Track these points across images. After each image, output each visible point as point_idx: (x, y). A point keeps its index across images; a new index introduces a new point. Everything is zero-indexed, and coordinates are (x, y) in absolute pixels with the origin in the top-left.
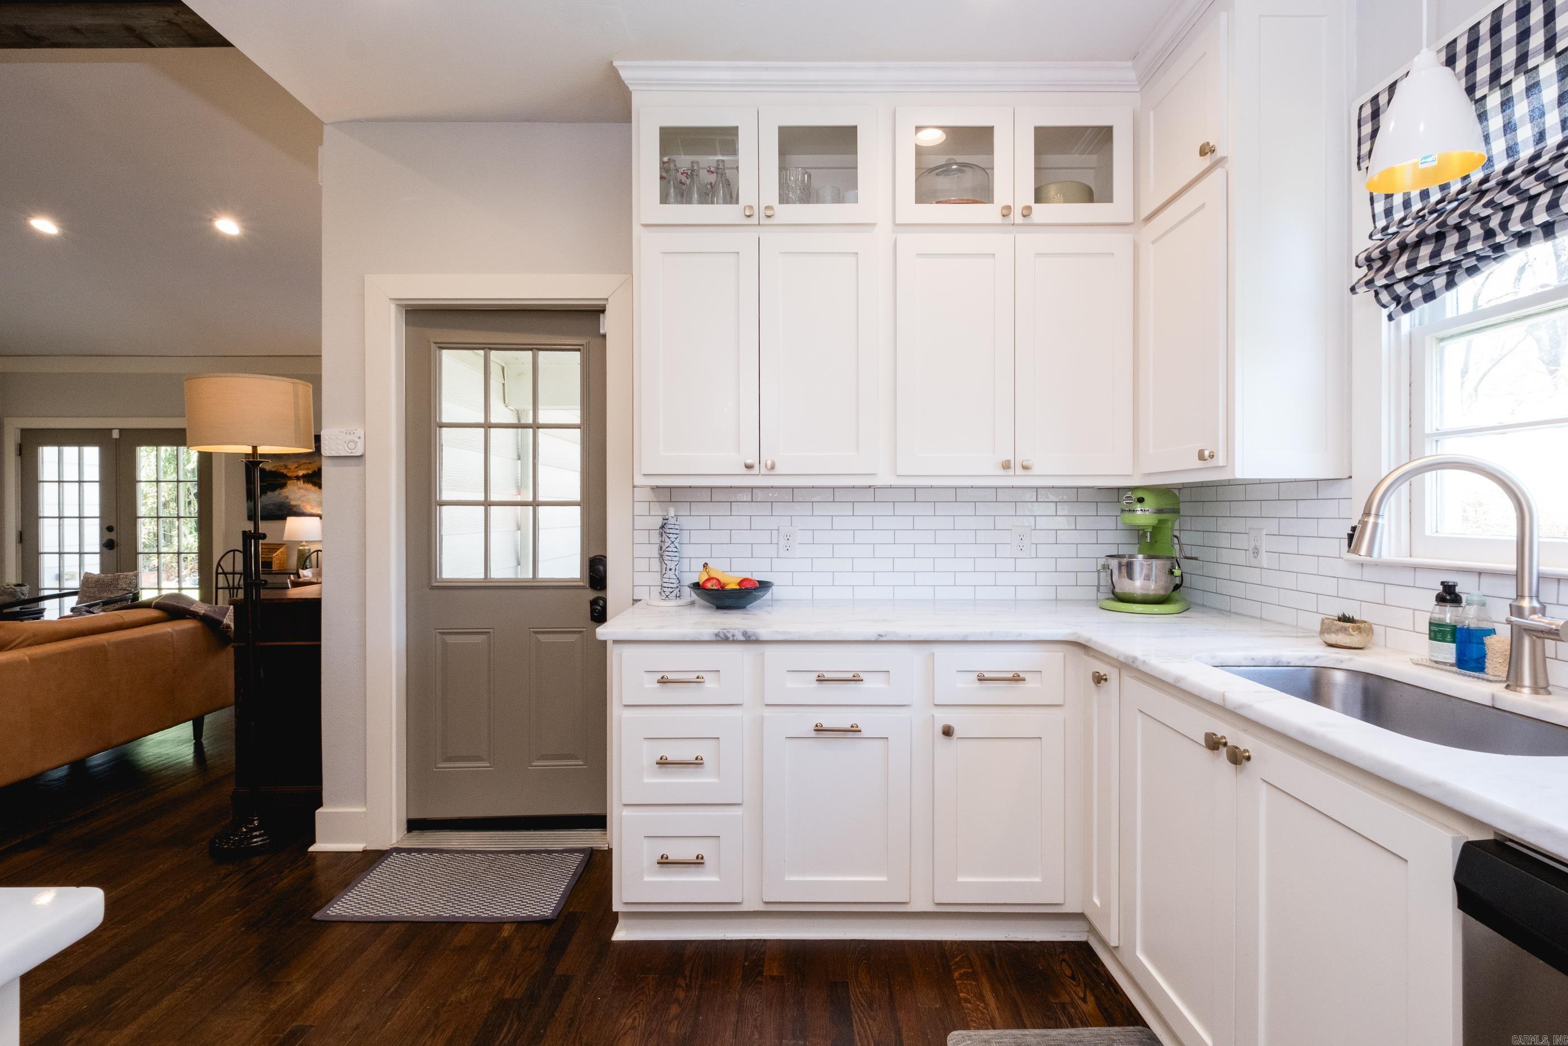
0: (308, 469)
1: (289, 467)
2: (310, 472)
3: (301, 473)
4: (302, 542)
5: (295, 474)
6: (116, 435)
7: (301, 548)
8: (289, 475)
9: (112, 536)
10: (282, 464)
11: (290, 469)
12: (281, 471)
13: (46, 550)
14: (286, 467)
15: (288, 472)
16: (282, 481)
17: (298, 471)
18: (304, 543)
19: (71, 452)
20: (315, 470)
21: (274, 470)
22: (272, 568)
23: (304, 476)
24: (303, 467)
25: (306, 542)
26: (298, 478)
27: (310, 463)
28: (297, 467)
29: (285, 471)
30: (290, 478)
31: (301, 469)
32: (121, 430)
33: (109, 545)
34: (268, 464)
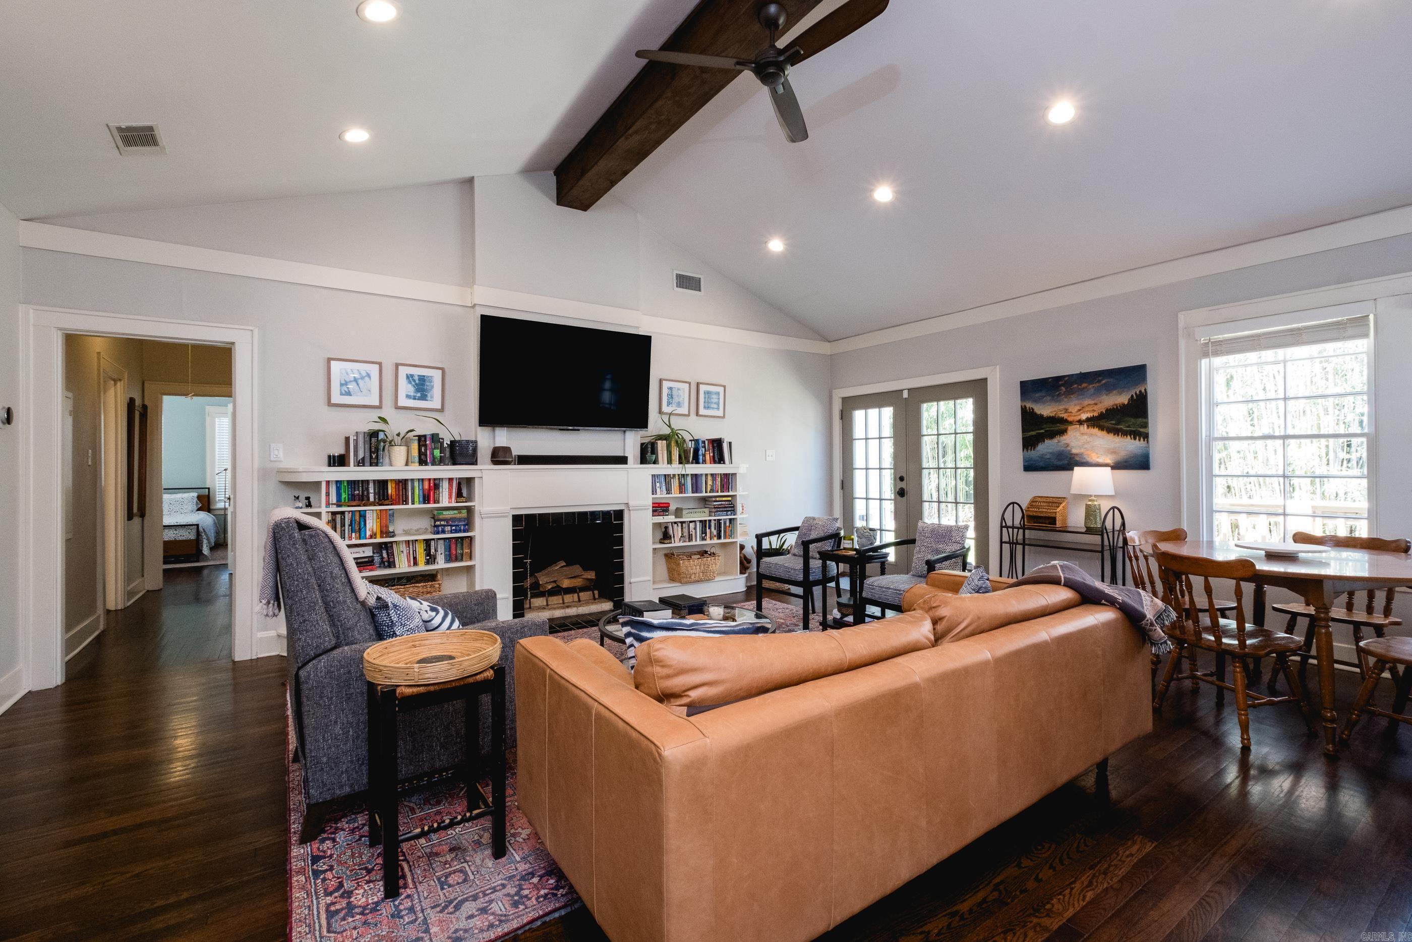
0: (1094, 411)
1: (1070, 410)
2: (1096, 414)
3: (1084, 417)
4: (1091, 496)
5: (1077, 418)
6: (905, 394)
7: (1090, 503)
8: (1070, 419)
9: (903, 485)
10: (1061, 407)
11: (1071, 412)
12: (1061, 415)
13: (857, 496)
14: (1066, 410)
15: (1069, 416)
16: (1062, 427)
17: (1080, 414)
18: (1093, 498)
19: (873, 412)
20: (1101, 412)
21: (1053, 415)
22: (1055, 524)
23: (1088, 420)
24: (1087, 409)
25: (1095, 496)
26: (1080, 422)
27: (1096, 404)
28: (1080, 410)
29: (1065, 416)
30: (1071, 423)
31: (1084, 412)
32: (909, 390)
33: (901, 493)
34: (1045, 410)
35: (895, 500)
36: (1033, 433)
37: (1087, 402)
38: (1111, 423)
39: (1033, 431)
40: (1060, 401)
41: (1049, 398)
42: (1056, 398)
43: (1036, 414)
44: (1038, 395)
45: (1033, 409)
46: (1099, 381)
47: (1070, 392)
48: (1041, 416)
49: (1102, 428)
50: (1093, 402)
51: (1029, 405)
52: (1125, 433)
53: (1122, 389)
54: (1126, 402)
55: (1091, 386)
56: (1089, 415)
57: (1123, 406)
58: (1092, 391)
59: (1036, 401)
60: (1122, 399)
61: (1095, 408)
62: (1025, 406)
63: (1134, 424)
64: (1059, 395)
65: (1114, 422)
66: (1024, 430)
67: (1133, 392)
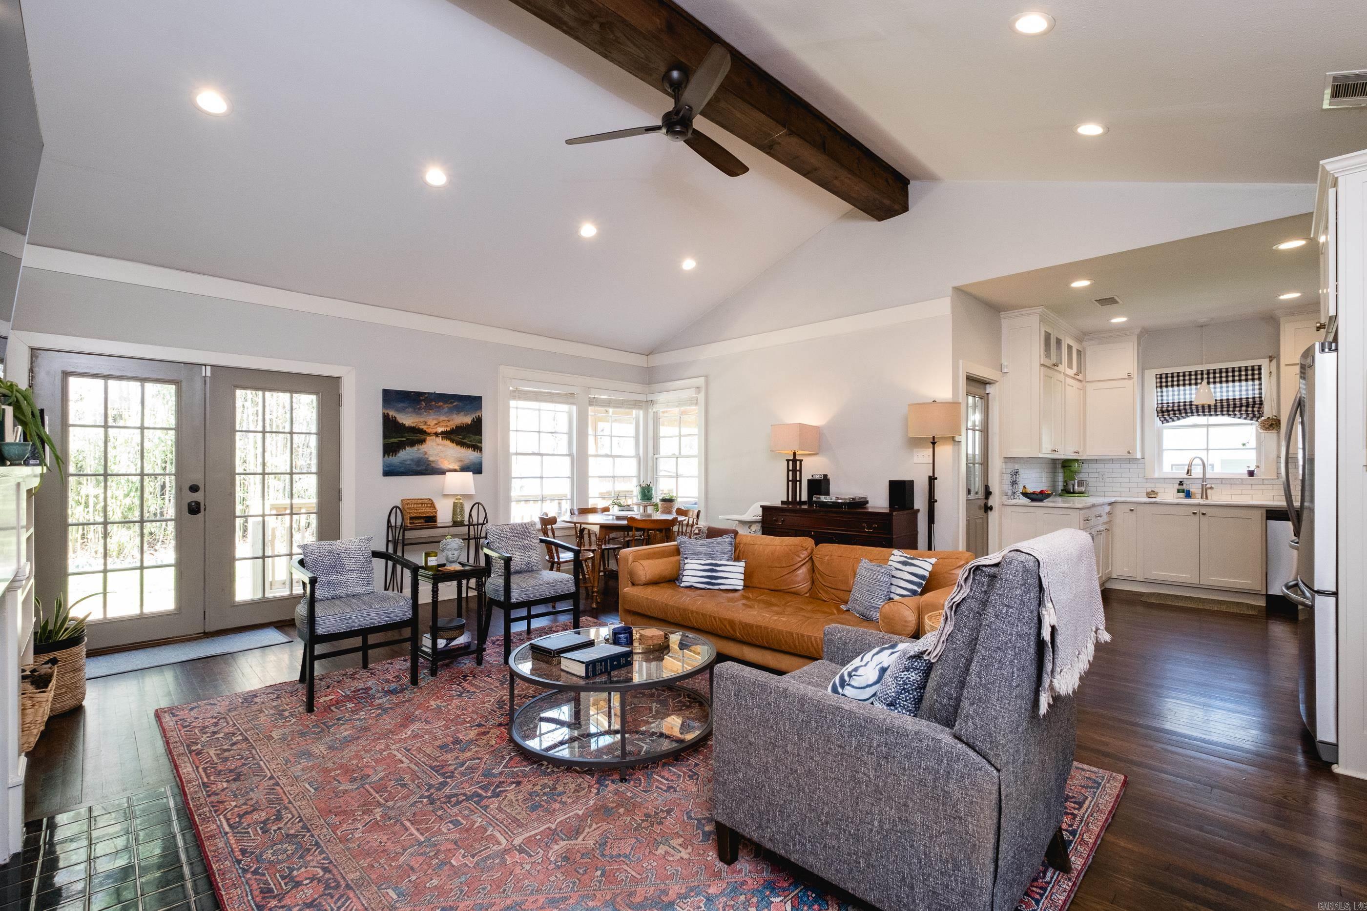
0: (447, 426)
1: (428, 423)
2: (448, 429)
3: (440, 430)
4: (453, 495)
5: (434, 431)
6: (207, 372)
7: (453, 500)
8: (428, 431)
9: (196, 497)
10: (422, 420)
11: (429, 425)
12: (420, 427)
14: (425, 423)
15: (427, 428)
16: (423, 437)
17: (436, 428)
18: (455, 497)
19: (126, 388)
20: (453, 428)
21: (413, 425)
23: (443, 433)
24: (442, 424)
25: (456, 495)
26: (437, 434)
27: (448, 421)
28: (436, 424)
29: (424, 427)
30: (429, 434)
31: (439, 426)
32: (214, 366)
33: (194, 509)
34: (407, 420)
35: (178, 520)
36: (396, 440)
37: (442, 418)
38: (458, 438)
39: (395, 438)
40: (420, 414)
41: (410, 410)
42: (417, 411)
43: (398, 422)
44: (402, 405)
45: (395, 418)
46: (451, 403)
47: (429, 408)
48: (403, 425)
49: (452, 441)
50: (447, 419)
51: (392, 413)
52: (469, 446)
53: (467, 412)
54: (469, 423)
55: (445, 406)
56: (443, 429)
57: (468, 425)
58: (446, 410)
59: (399, 410)
60: (467, 420)
61: (448, 424)
62: (388, 414)
63: (474, 440)
64: (420, 409)
65: (461, 437)
66: (385, 436)
67: (474, 416)
